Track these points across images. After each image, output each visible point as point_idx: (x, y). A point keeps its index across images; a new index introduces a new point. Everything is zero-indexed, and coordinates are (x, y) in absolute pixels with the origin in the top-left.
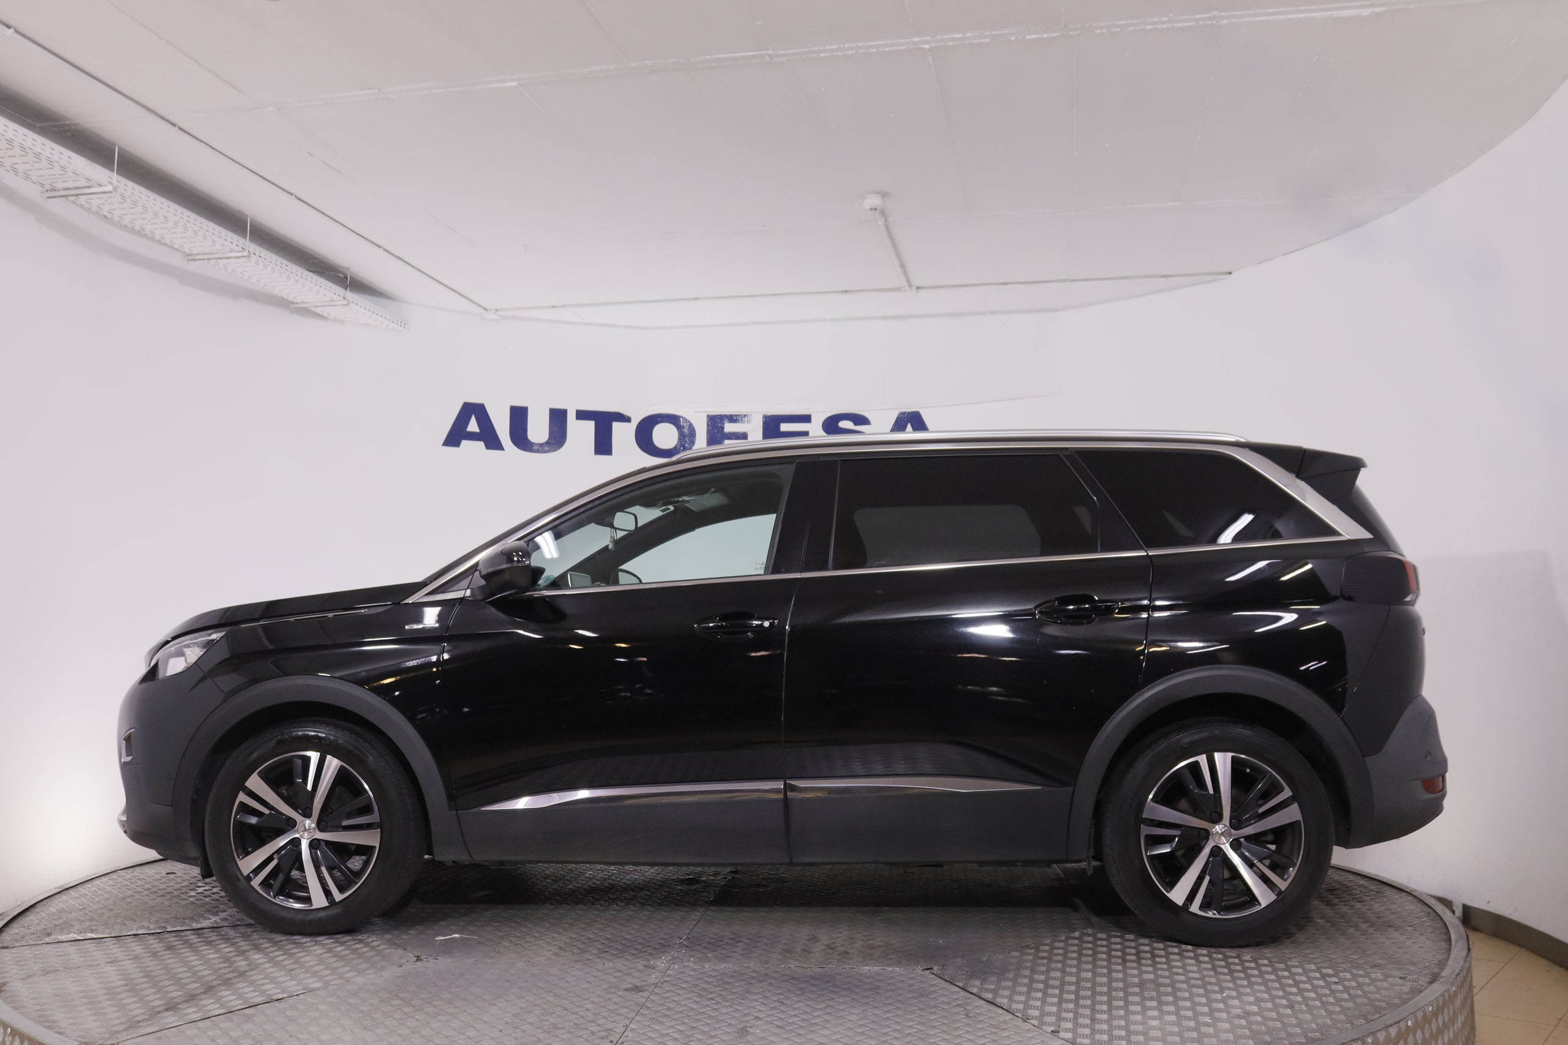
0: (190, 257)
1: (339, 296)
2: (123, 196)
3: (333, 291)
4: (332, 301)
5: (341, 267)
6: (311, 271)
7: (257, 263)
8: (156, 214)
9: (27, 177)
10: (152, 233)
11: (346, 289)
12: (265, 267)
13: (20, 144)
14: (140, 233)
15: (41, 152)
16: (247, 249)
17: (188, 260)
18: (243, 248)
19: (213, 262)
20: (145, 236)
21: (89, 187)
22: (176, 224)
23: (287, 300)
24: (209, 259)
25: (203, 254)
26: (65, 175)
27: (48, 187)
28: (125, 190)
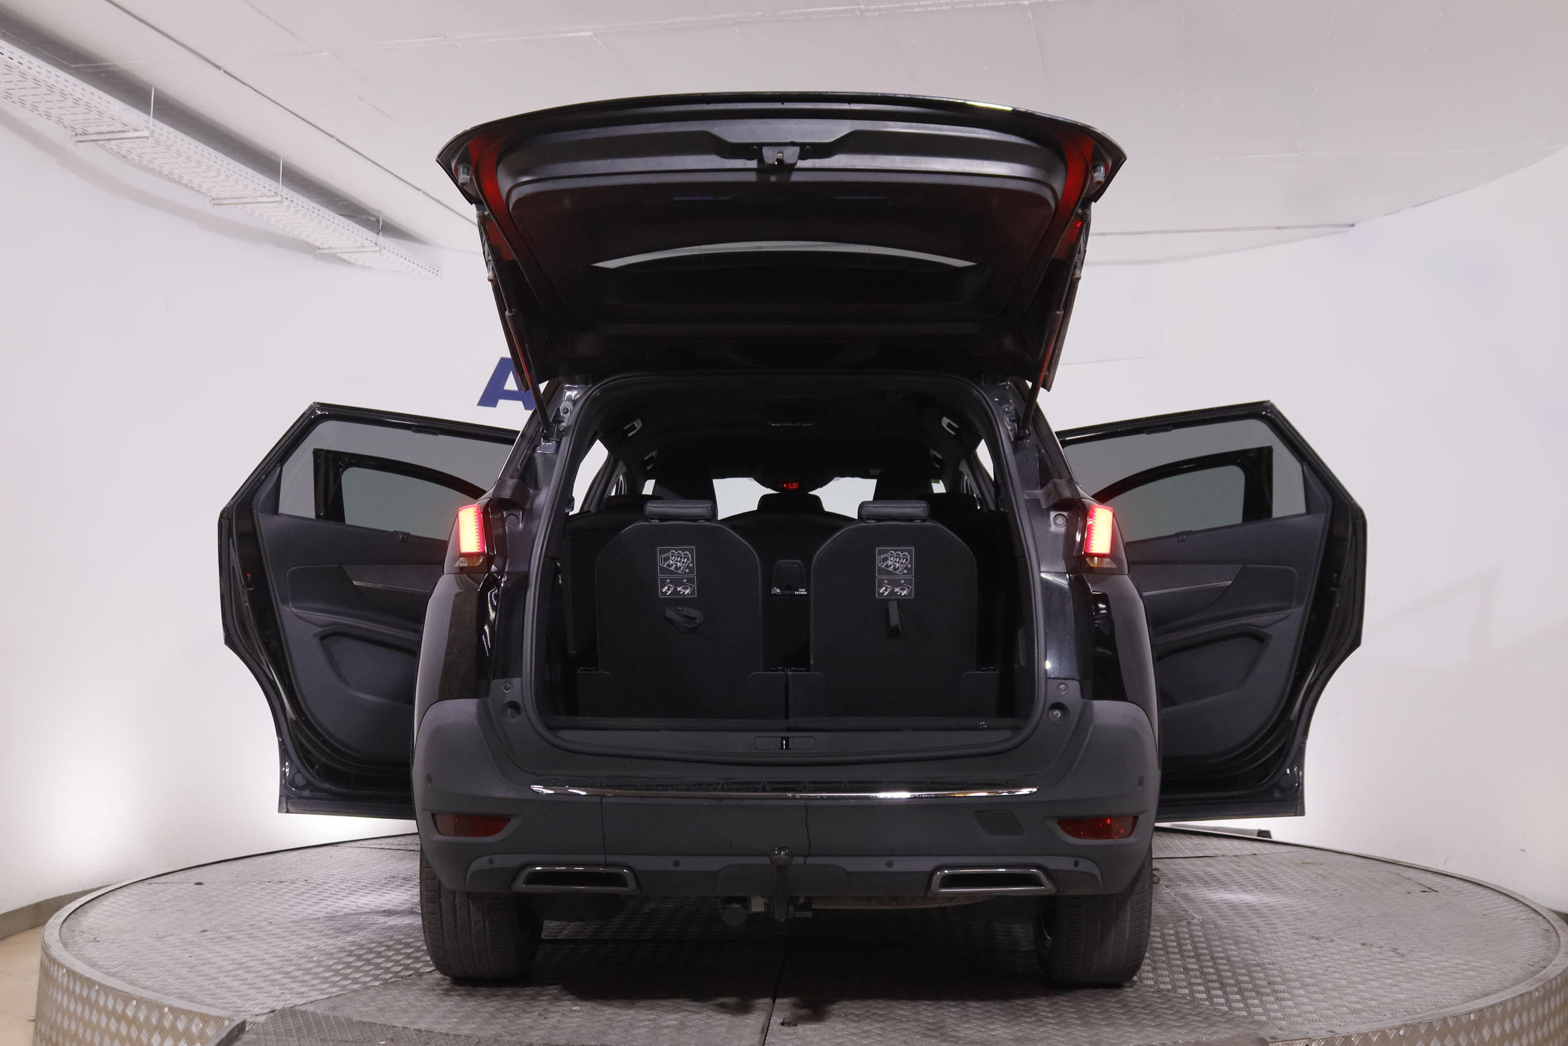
0: (217, 202)
1: (371, 241)
2: (158, 142)
3: (365, 237)
4: (363, 247)
5: (373, 210)
6: (341, 215)
7: (288, 208)
8: (189, 158)
9: (60, 121)
10: (180, 177)
11: (378, 233)
12: (296, 212)
13: (62, 90)
14: (169, 178)
15: (81, 97)
16: (279, 193)
17: (214, 205)
18: (276, 193)
19: (240, 206)
20: (173, 180)
21: (123, 132)
22: (209, 168)
23: (313, 245)
24: (236, 204)
25: (231, 198)
26: (101, 119)
27: (79, 131)
28: (161, 135)
